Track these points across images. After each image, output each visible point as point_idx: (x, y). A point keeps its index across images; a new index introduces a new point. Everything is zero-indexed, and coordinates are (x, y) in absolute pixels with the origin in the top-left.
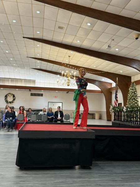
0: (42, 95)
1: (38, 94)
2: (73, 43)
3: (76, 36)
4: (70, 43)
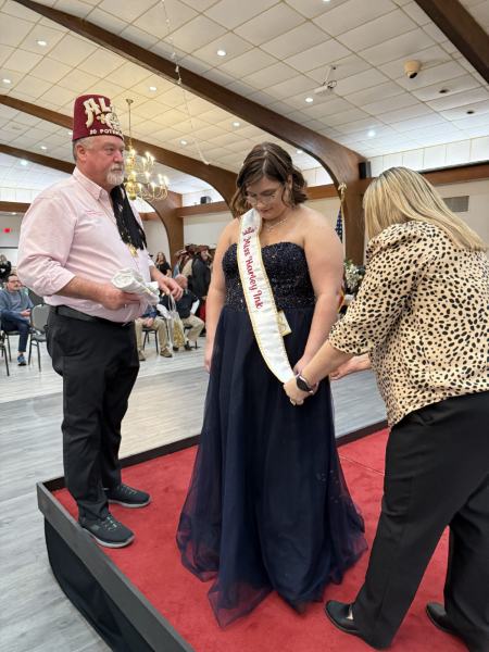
2: (195, 54)
3: (232, 31)
4: (181, 55)
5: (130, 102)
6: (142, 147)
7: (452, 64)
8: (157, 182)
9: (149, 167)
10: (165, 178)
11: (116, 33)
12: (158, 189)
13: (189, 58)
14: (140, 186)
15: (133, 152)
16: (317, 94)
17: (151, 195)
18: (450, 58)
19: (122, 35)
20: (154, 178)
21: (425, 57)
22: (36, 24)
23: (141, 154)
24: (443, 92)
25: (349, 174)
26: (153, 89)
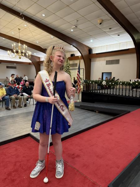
2: (36, 15)
3: (45, 8)
4: (32, 15)
5: (19, 29)
7: (112, 20)
11: (11, 8)
13: (34, 16)
16: (73, 28)
18: (111, 19)
19: (13, 9)
21: (103, 18)
24: (110, 29)
25: (86, 53)
26: (25, 25)
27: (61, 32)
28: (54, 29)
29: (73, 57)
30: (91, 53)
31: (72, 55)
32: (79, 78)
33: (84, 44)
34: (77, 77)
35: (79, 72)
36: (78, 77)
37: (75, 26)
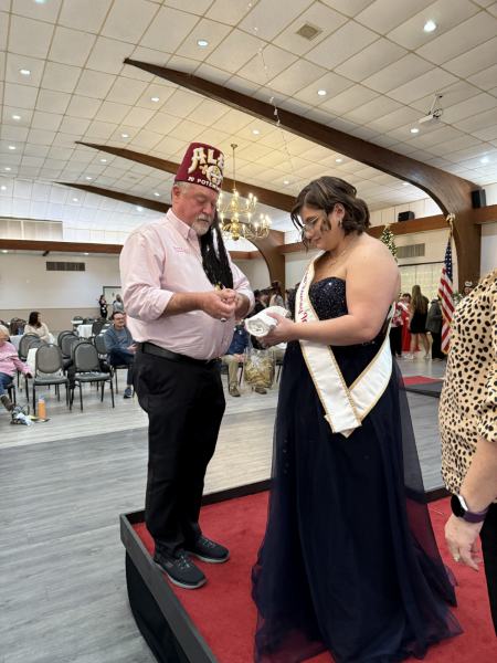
0: (81, 267)
1: (68, 264)
2: (296, 96)
3: (332, 71)
4: (283, 98)
5: (234, 146)
6: (245, 189)
8: (259, 221)
9: (251, 207)
10: (267, 217)
11: (222, 84)
12: (259, 228)
13: (290, 100)
14: (244, 226)
15: (236, 194)
16: (422, 123)
17: (254, 234)
19: (226, 85)
20: (256, 217)
22: (150, 83)
23: (244, 195)
25: (461, 202)
26: (256, 132)
27: (372, 141)
28: (352, 134)
29: (406, 221)
30: (482, 205)
31: (405, 217)
32: (448, 295)
33: (453, 173)
34: (441, 292)
35: (448, 271)
36: (445, 290)
37: (431, 117)
